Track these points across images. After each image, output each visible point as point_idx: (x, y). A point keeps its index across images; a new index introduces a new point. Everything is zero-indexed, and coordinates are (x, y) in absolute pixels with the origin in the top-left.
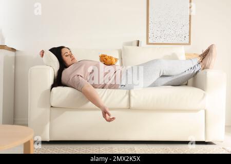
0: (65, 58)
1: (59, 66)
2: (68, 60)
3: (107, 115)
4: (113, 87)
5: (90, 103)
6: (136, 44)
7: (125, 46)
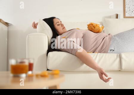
0: (57, 27)
1: (52, 34)
2: (59, 29)
3: (103, 75)
4: (104, 51)
5: (85, 65)
6: (115, 16)
7: (106, 19)
